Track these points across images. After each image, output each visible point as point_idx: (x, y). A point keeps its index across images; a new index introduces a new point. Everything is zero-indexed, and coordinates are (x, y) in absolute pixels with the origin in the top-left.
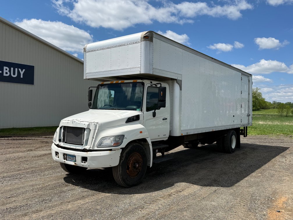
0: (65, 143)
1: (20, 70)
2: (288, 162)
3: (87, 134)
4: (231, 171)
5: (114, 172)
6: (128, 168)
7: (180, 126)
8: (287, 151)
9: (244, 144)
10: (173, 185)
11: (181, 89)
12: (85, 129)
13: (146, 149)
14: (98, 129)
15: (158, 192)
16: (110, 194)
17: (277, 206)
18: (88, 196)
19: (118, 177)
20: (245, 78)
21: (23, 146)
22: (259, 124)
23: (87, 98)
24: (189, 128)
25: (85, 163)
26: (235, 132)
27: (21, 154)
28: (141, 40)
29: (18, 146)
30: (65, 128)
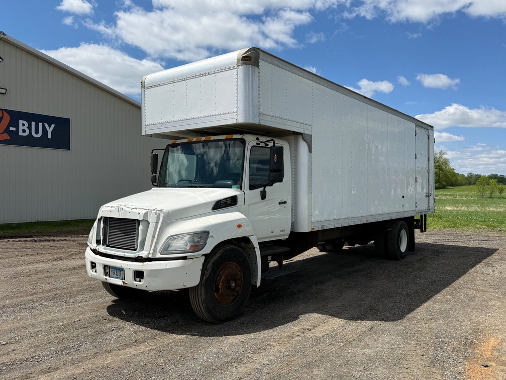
0: (107, 246)
1: (46, 125)
2: (497, 274)
3: (142, 230)
4: (400, 291)
5: (192, 296)
6: (217, 290)
7: (310, 215)
8: (495, 256)
9: (422, 244)
10: (296, 318)
11: (310, 151)
12: (140, 221)
13: (249, 255)
14: (163, 222)
15: (270, 330)
16: (184, 336)
17: (482, 355)
18: (144, 340)
19: (198, 305)
20: (422, 133)
21: (49, 251)
22: (446, 211)
23: (149, 168)
24: (325, 218)
25: (140, 281)
26: (405, 223)
27: (41, 266)
28: (238, 63)
29: (39, 252)
30: (106, 220)
